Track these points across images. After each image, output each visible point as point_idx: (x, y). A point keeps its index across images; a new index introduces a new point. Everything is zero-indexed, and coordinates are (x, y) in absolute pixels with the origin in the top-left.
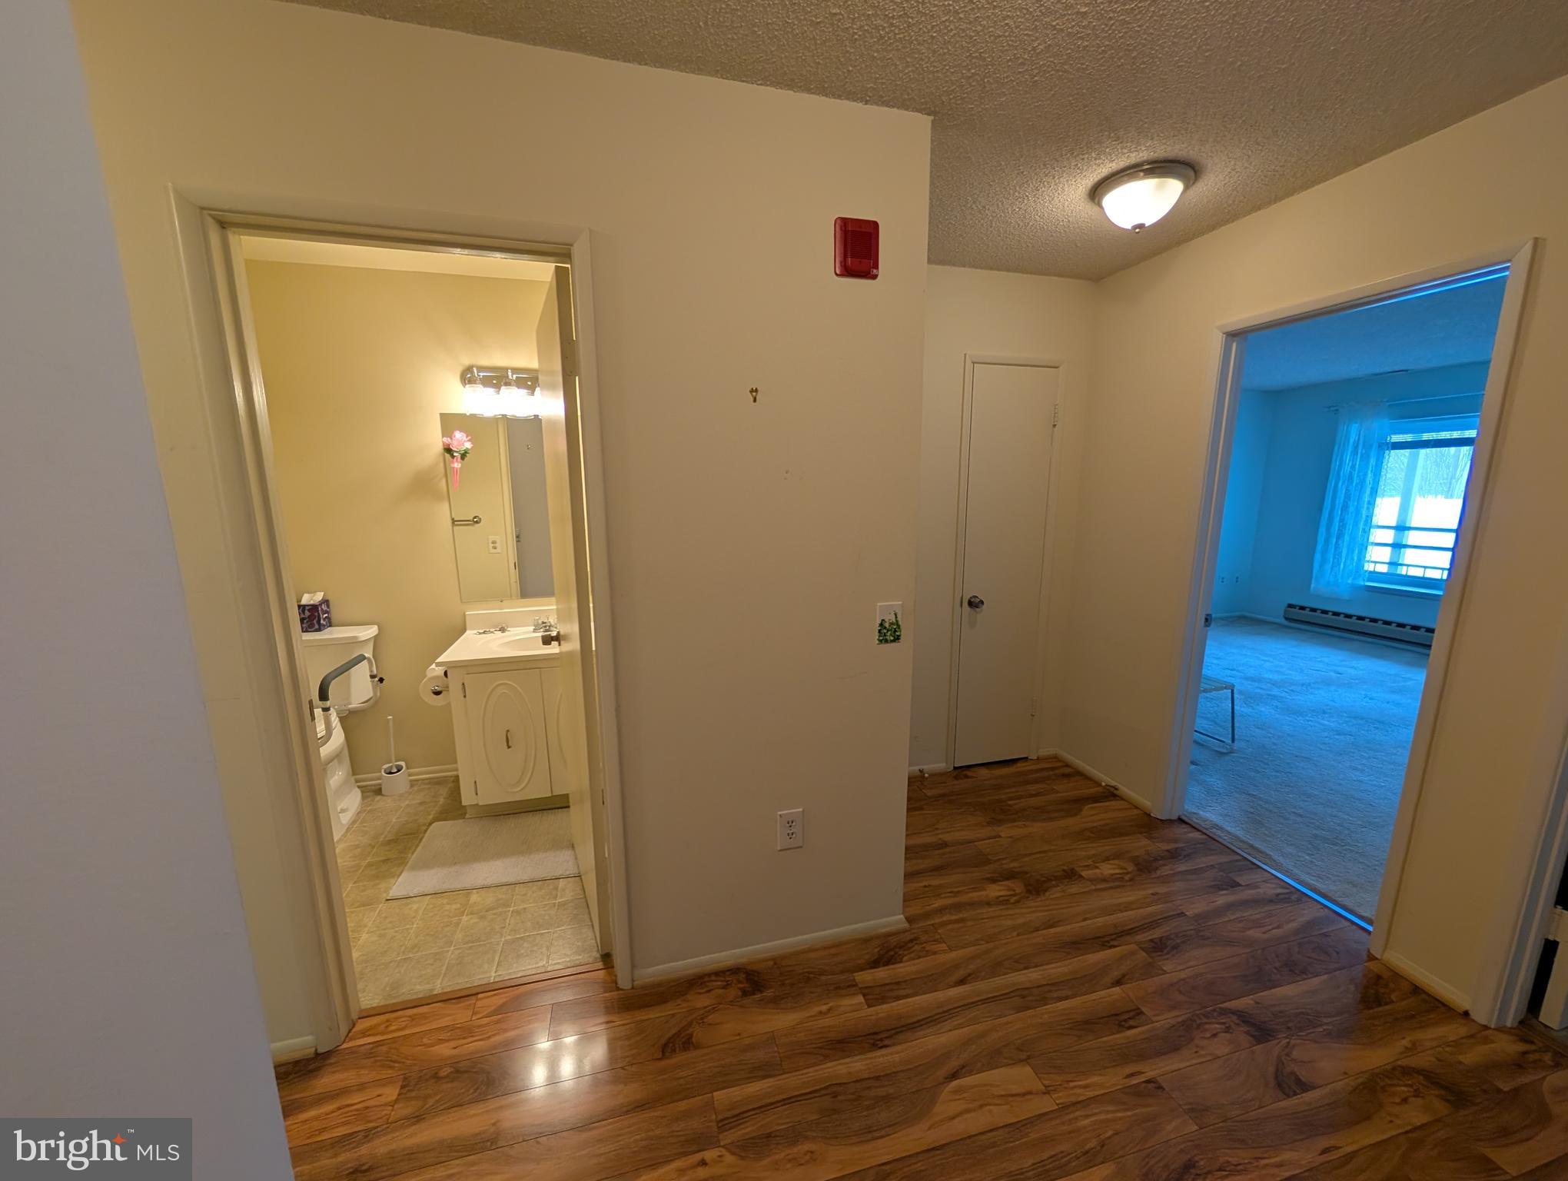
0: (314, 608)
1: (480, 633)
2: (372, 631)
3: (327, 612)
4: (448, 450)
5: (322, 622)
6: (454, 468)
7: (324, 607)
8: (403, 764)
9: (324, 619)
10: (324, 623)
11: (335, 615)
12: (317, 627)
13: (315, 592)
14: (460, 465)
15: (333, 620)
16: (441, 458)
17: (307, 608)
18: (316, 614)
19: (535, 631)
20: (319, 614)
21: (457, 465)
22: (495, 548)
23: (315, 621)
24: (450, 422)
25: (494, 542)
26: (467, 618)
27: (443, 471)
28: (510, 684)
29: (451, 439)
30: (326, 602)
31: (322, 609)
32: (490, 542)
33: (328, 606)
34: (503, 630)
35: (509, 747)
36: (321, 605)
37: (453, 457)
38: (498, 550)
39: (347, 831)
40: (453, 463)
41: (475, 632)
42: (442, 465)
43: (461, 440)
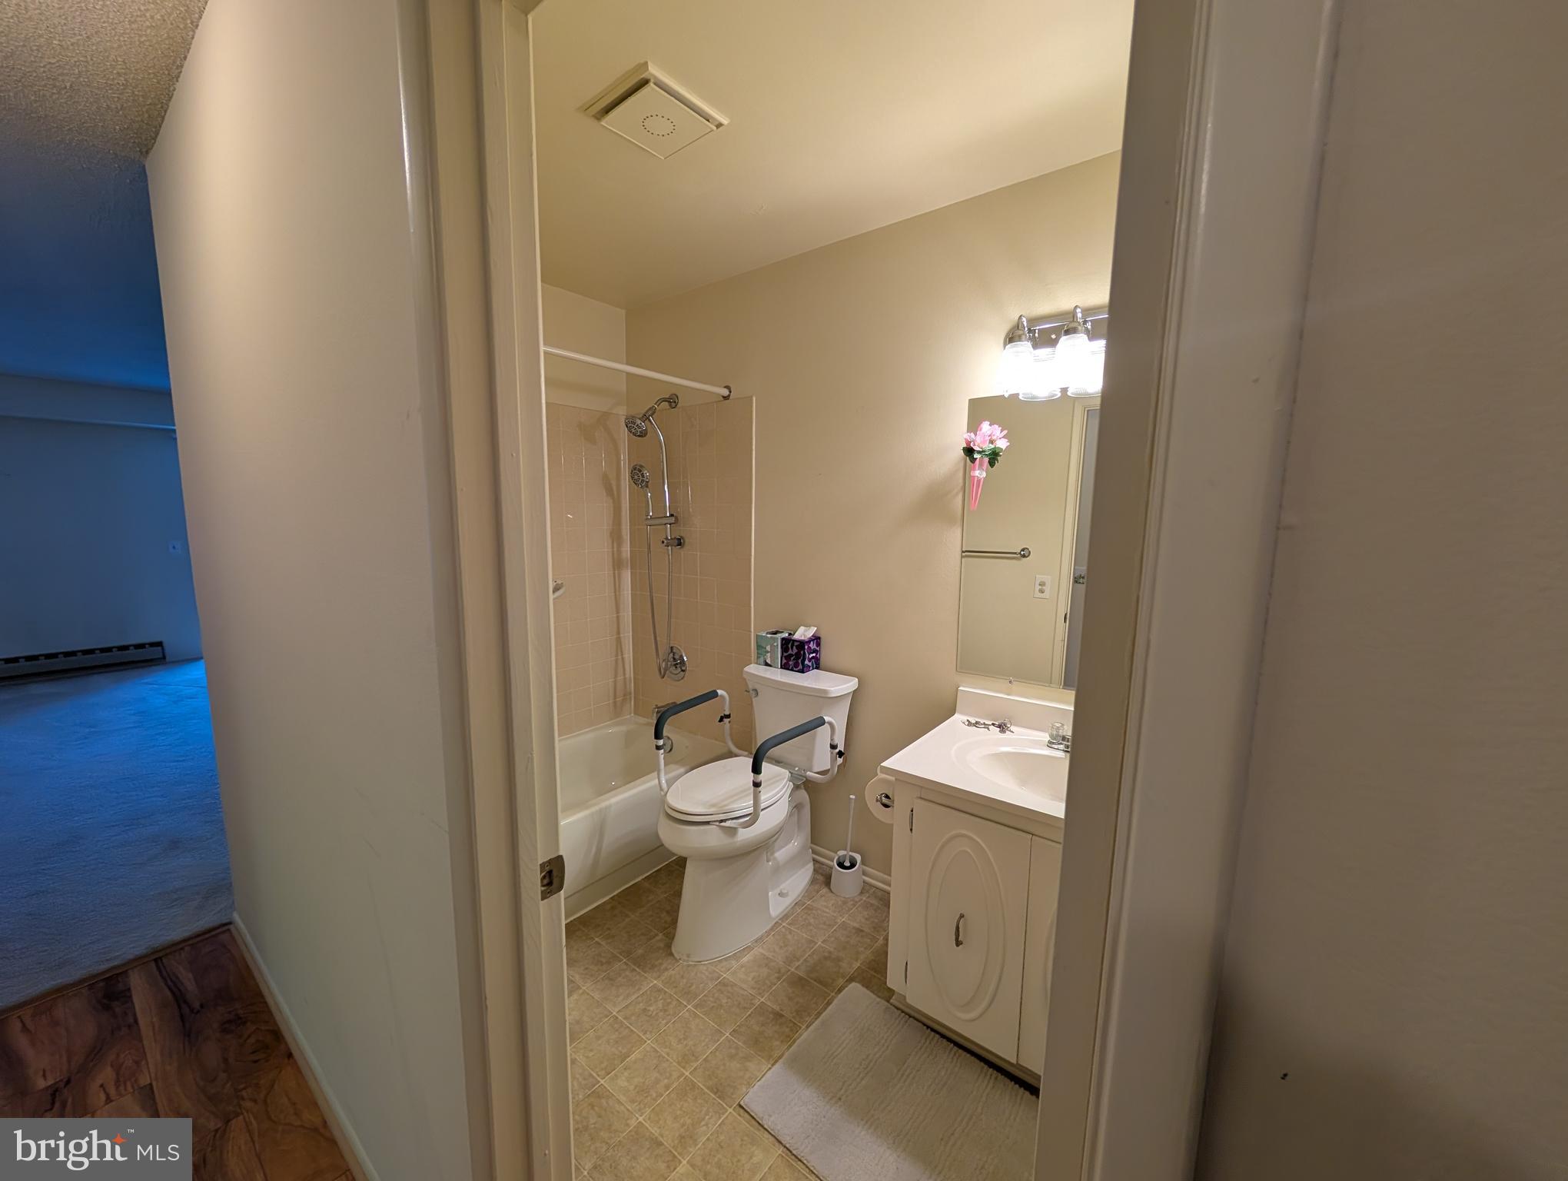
0: (801, 644)
1: (970, 724)
2: (850, 685)
3: (815, 651)
4: (969, 451)
5: (807, 662)
6: (974, 477)
7: (813, 646)
8: (858, 857)
9: (810, 660)
10: (810, 664)
11: (826, 656)
12: (801, 667)
13: (810, 626)
14: (984, 474)
15: (822, 662)
16: (962, 464)
17: (796, 644)
18: (802, 652)
19: (1050, 744)
20: (804, 653)
21: (979, 474)
22: (1042, 591)
23: (800, 661)
24: (981, 409)
25: (1042, 584)
26: (959, 693)
27: (961, 481)
28: (978, 842)
29: (976, 435)
30: (816, 639)
31: (809, 648)
32: (1038, 583)
33: (818, 645)
34: (1002, 727)
35: (958, 943)
36: (809, 642)
37: (973, 460)
38: (1046, 595)
39: (772, 929)
40: (974, 470)
41: (965, 718)
42: (961, 474)
43: (991, 436)
